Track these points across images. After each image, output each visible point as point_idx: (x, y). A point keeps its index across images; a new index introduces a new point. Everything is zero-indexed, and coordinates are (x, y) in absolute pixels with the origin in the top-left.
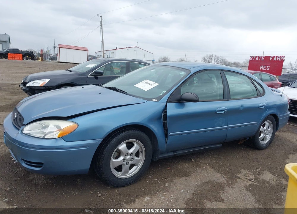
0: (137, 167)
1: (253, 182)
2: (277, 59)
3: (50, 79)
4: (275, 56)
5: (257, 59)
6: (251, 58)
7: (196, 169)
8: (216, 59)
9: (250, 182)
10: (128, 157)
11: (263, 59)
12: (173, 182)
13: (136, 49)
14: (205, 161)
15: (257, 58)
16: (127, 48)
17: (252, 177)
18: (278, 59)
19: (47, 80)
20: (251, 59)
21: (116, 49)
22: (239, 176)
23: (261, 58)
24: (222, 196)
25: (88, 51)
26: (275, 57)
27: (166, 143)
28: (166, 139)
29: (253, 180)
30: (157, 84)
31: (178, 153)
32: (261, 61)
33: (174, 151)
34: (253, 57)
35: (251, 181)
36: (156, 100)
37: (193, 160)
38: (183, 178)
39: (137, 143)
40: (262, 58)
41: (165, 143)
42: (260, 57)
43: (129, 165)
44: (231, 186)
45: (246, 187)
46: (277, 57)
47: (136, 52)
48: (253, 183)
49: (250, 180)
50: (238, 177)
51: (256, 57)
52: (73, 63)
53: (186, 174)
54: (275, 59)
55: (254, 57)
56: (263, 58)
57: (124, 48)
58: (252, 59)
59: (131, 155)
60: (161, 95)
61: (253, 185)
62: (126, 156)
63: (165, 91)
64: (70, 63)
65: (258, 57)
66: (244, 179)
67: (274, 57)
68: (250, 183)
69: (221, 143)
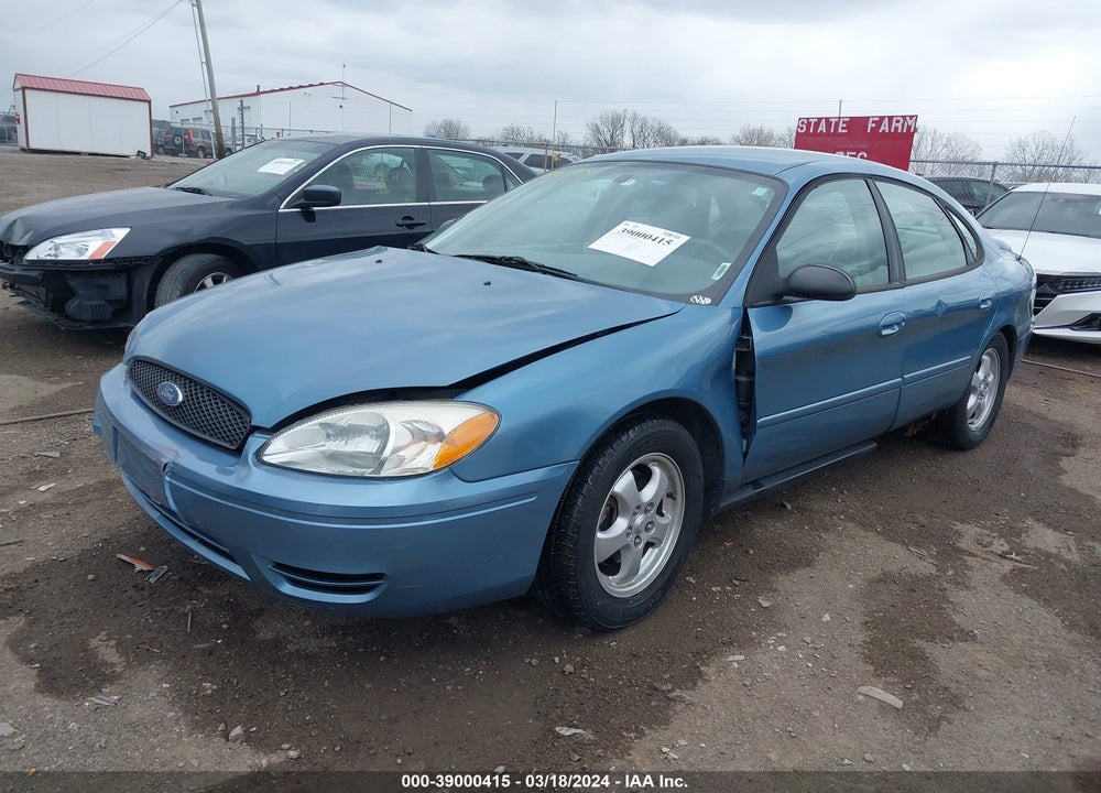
0: (657, 550)
1: (1016, 561)
2: (890, 128)
3: (129, 230)
4: (884, 117)
5: (822, 128)
6: (803, 123)
7: (819, 537)
8: (637, 129)
9: (1005, 562)
10: (639, 519)
11: (843, 128)
12: (775, 591)
13: (338, 90)
14: (828, 506)
15: (823, 123)
16: (300, 87)
17: (1000, 545)
18: (896, 128)
19: (120, 234)
20: (802, 129)
21: (258, 93)
22: (962, 544)
23: (837, 124)
24: (957, 619)
25: (149, 102)
26: (886, 121)
27: (745, 455)
28: (745, 442)
29: (1013, 556)
30: (684, 238)
31: (767, 486)
32: (836, 133)
33: (755, 484)
34: (808, 119)
35: (1008, 559)
36: (708, 301)
37: (789, 507)
38: (798, 572)
39: (661, 464)
40: (841, 125)
41: (741, 456)
42: (834, 121)
43: (641, 546)
44: (961, 582)
45: (1004, 578)
46: (891, 118)
47: (341, 102)
48: (1017, 564)
49: (1005, 557)
50: (963, 552)
51: (820, 119)
52: (90, 154)
53: (801, 559)
54: (884, 127)
55: (813, 121)
56: (844, 122)
57: (291, 88)
58: (804, 126)
59: (646, 511)
60: (716, 277)
61: (1023, 571)
62: (635, 514)
63: (728, 265)
64: (79, 154)
65: (827, 119)
66: (984, 556)
67: (882, 118)
68: (1007, 566)
69: (873, 439)
